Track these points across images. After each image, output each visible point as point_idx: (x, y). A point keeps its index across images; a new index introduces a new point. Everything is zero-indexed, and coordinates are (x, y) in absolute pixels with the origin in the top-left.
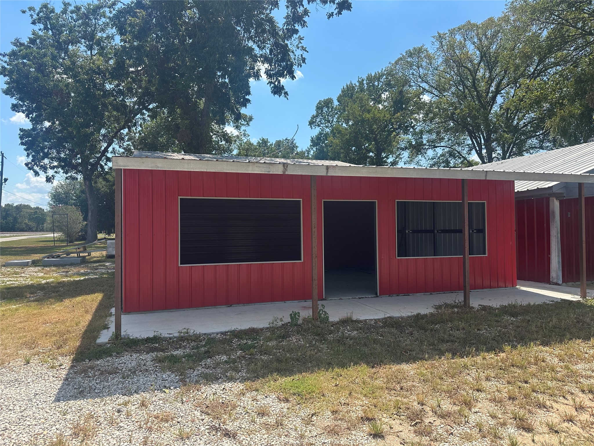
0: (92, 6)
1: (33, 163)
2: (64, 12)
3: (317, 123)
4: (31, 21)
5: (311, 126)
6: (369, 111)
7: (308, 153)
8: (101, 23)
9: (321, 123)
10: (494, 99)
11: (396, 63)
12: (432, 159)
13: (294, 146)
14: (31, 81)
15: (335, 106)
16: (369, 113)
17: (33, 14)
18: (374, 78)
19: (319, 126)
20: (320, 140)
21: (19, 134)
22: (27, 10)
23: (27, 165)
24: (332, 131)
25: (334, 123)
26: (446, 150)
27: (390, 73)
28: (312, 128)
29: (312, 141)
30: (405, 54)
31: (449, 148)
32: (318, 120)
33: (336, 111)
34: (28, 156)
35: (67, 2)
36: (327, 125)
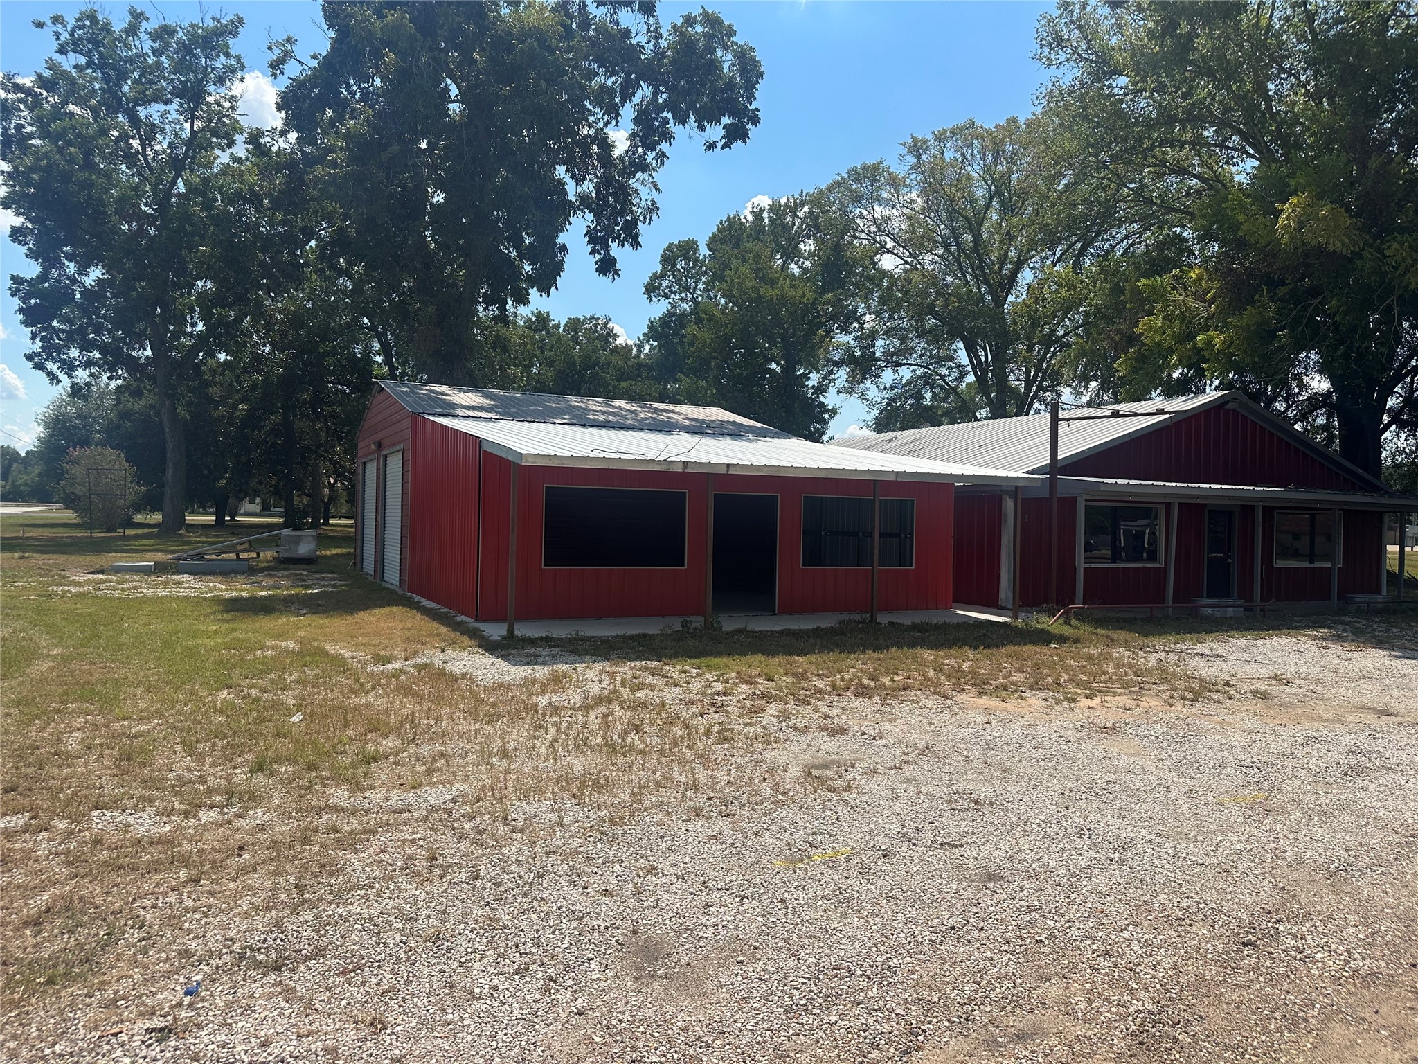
0: (200, 31)
1: (44, 355)
2: (132, 30)
3: (663, 291)
4: (55, 45)
5: (650, 296)
6: (773, 283)
7: (639, 351)
8: (217, 64)
9: (671, 292)
10: (1012, 280)
11: (830, 190)
12: (892, 388)
13: (608, 335)
15: (701, 258)
16: (772, 287)
17: (60, 31)
18: (784, 211)
19: (667, 296)
20: (669, 327)
21: (10, 289)
22: (49, 22)
23: (29, 357)
24: (694, 311)
25: (699, 293)
26: (918, 372)
27: (816, 200)
28: (651, 301)
29: (652, 326)
30: (846, 176)
31: (925, 367)
32: (665, 283)
33: (704, 269)
34: (33, 338)
35: (139, 11)
36: (683, 295)
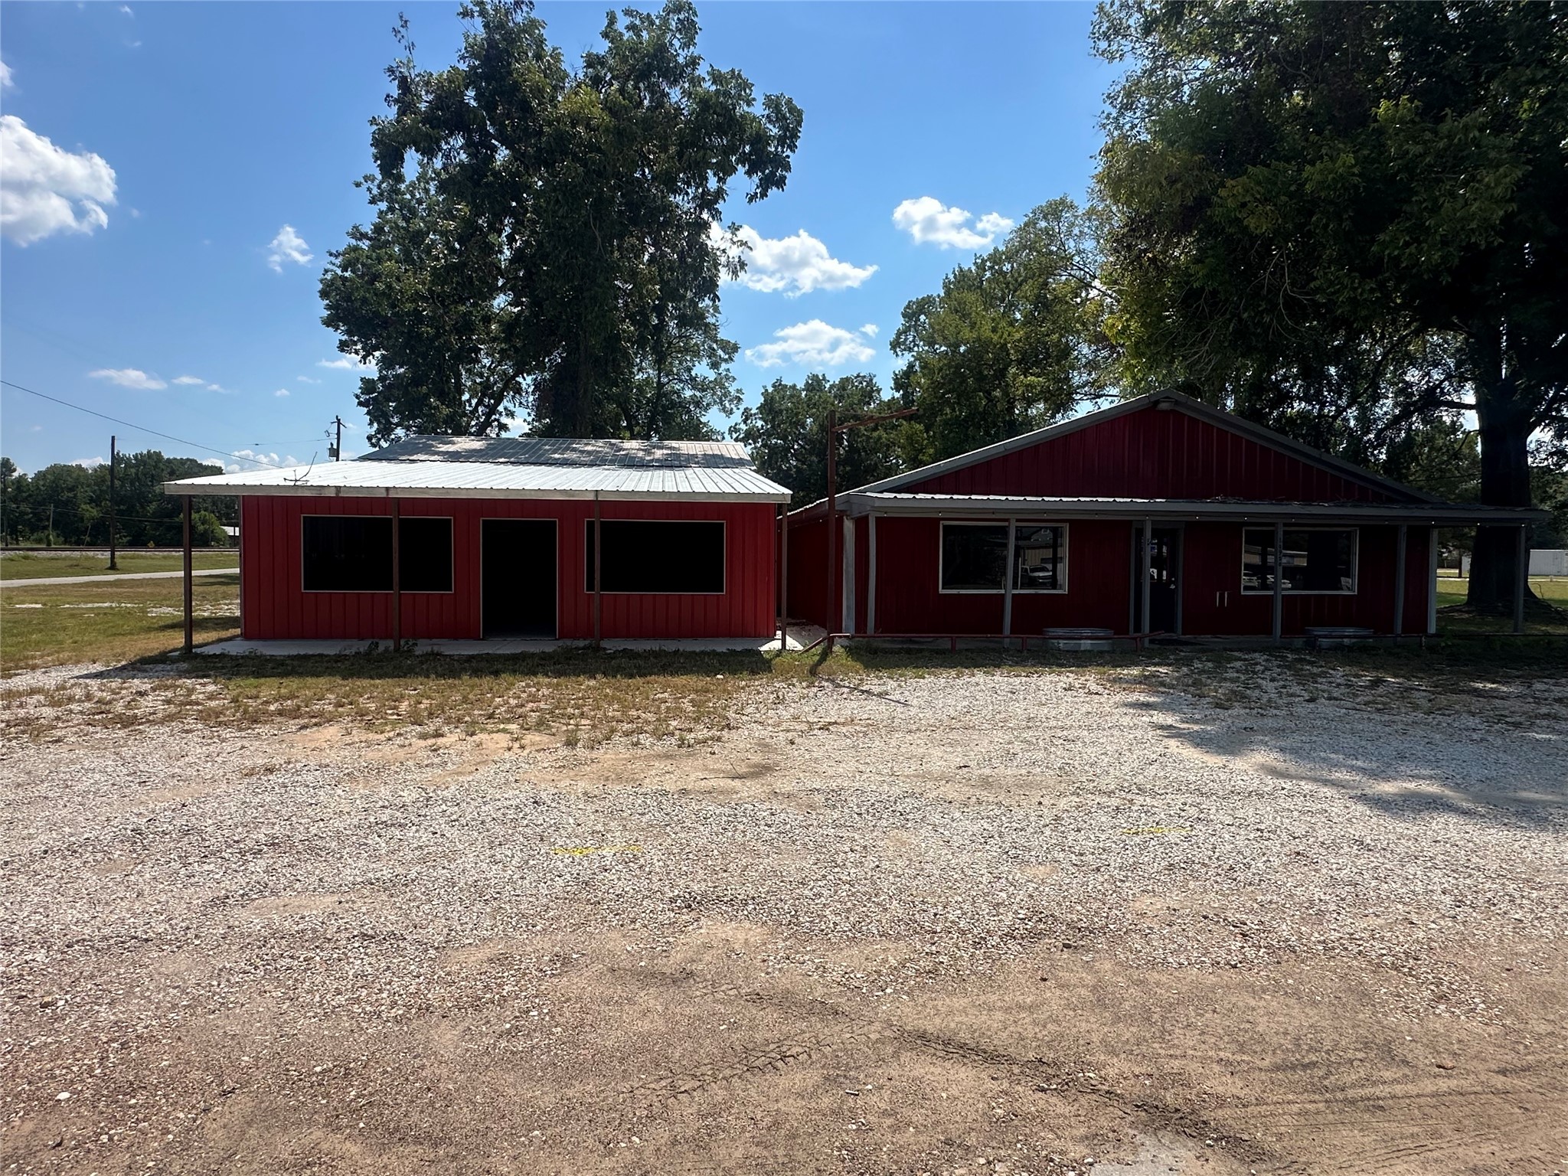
1: (379, 436)
3: (907, 345)
4: (368, 196)
5: (895, 352)
14: (358, 304)
19: (910, 350)
21: (359, 389)
22: (361, 182)
23: (369, 438)
28: (896, 355)
32: (909, 338)
34: (371, 424)
